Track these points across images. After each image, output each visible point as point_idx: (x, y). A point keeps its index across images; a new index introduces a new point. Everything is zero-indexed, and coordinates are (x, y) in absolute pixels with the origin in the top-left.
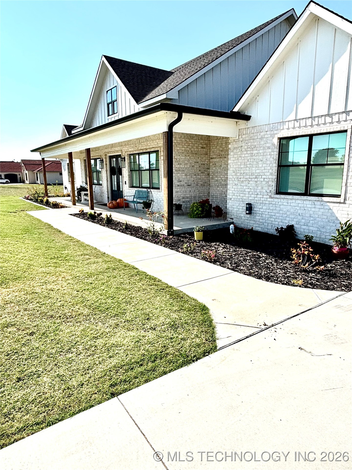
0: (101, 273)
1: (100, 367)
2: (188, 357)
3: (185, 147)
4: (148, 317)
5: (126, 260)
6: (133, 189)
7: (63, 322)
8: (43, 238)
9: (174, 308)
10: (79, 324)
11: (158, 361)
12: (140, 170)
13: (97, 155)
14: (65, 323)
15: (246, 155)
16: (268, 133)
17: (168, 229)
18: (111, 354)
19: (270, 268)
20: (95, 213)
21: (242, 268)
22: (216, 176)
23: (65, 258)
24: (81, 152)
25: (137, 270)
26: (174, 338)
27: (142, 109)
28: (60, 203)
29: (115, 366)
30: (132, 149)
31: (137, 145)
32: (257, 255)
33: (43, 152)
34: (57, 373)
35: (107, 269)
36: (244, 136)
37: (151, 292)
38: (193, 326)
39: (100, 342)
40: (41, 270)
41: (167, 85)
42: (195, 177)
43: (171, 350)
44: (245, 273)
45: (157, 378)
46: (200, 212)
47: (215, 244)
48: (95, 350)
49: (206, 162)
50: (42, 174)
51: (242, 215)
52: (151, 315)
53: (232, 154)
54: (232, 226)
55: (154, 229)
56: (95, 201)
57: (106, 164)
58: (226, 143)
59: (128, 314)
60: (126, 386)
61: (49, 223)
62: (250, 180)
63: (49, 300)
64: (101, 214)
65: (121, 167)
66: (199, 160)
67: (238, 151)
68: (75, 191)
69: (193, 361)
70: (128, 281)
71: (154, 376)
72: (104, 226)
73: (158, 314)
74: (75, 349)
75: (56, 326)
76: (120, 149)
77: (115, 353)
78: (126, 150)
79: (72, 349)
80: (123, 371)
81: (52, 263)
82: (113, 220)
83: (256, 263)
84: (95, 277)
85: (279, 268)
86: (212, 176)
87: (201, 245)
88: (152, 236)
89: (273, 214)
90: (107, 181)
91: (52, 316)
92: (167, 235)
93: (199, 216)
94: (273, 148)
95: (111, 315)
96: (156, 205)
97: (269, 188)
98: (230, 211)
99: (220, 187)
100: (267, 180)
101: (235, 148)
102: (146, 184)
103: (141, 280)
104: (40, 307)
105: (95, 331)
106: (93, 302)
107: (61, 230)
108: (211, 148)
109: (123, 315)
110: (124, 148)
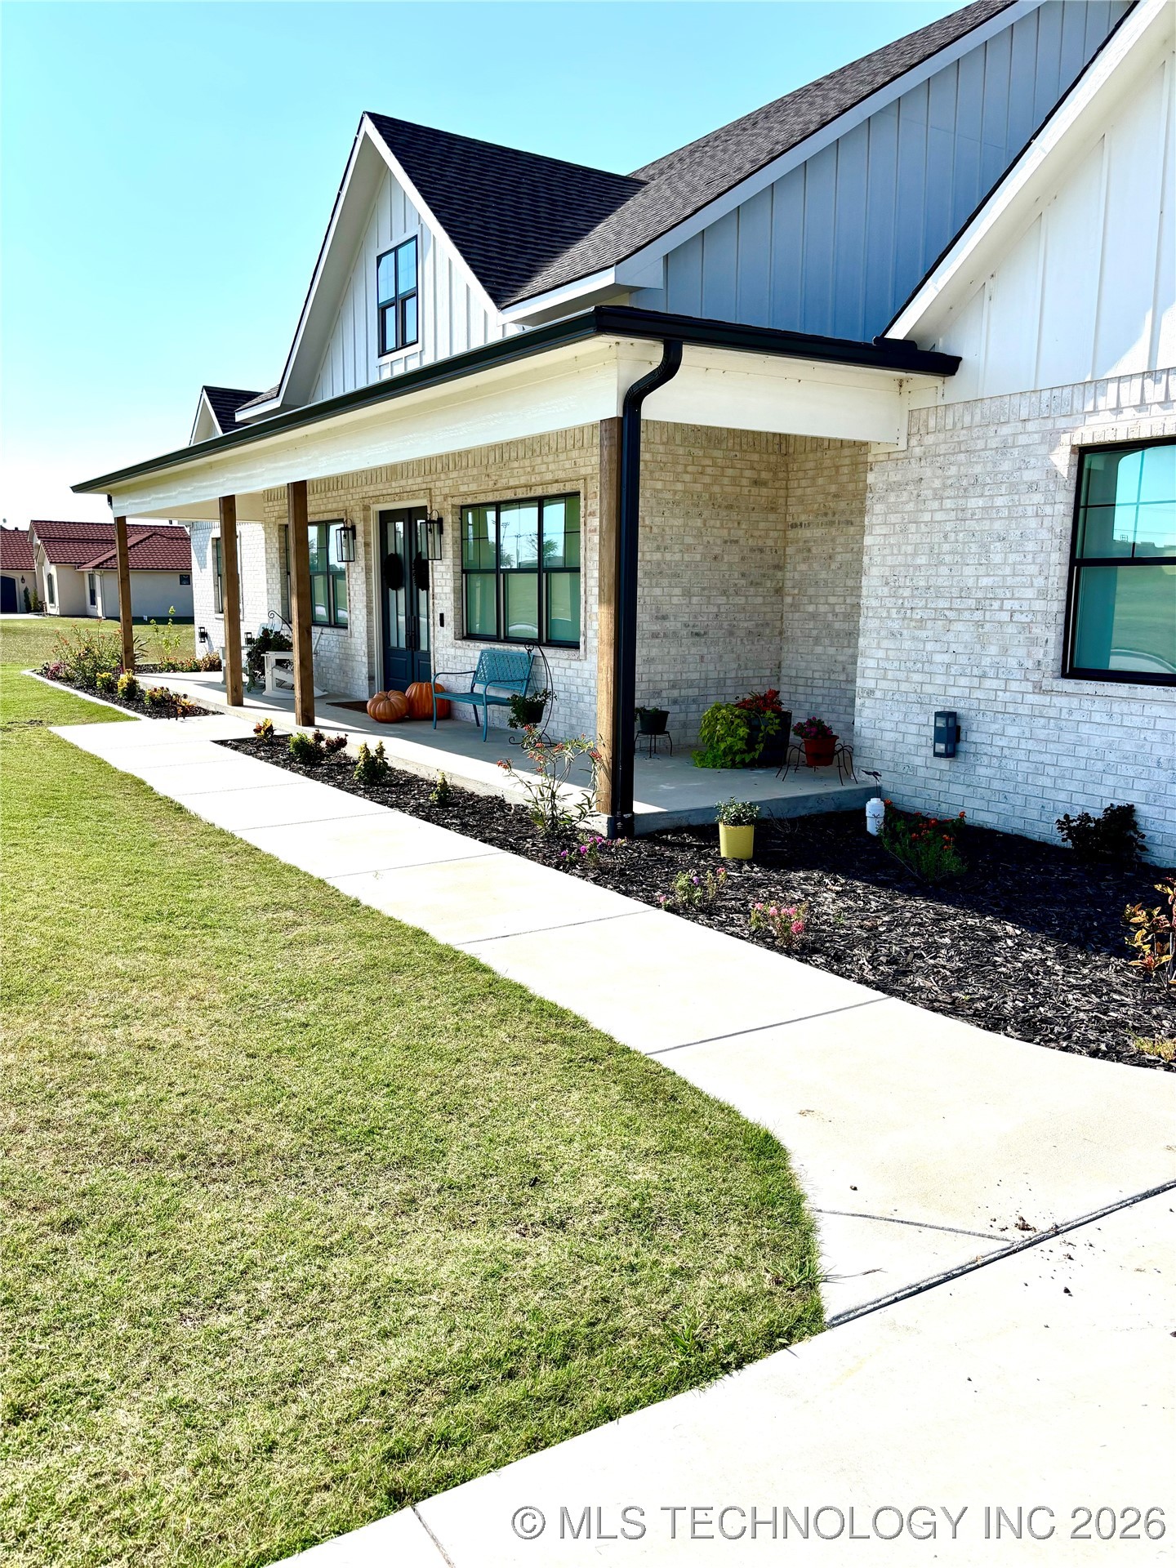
0: (341, 986)
1: (345, 1375)
2: (702, 1349)
3: (687, 478)
4: (533, 1175)
5: (444, 934)
6: (471, 644)
7: (195, 1182)
8: (115, 836)
9: (641, 1140)
10: (257, 1191)
11: (579, 1361)
12: (499, 571)
13: (330, 507)
14: (203, 1185)
15: (939, 516)
16: (1030, 426)
17: (613, 812)
18: (386, 1323)
19: (1034, 984)
20: (319, 737)
21: (919, 981)
22: (811, 596)
23: (200, 918)
24: (269, 495)
25: (487, 976)
26: (643, 1266)
27: (514, 331)
28: (181, 693)
29: (403, 1375)
30: (473, 487)
31: (491, 471)
32: (985, 930)
33: (121, 492)
34: (170, 1394)
35: (366, 968)
36: (929, 440)
37: (546, 1070)
38: (720, 1221)
39: (341, 1268)
40: (105, 964)
41: (618, 234)
42: (722, 600)
43: (630, 1318)
44: (932, 1001)
45: (575, 1434)
46: (740, 745)
47: (805, 879)
48: (322, 1302)
49: (770, 542)
50: (114, 581)
51: (918, 761)
52: (547, 1167)
53: (879, 508)
54: (874, 806)
55: (554, 807)
56: (317, 692)
57: (367, 545)
58: (855, 464)
59: (452, 1158)
60: (448, 1464)
61: (139, 775)
62: (950, 614)
63: (140, 1089)
64: (342, 743)
65: (424, 557)
66: (741, 532)
67: (904, 499)
68: (240, 648)
69: (726, 1368)
70: (451, 1021)
71: (565, 1424)
72: (353, 791)
73: (577, 1165)
74: (242, 1297)
75: (165, 1197)
76: (424, 486)
77: (405, 1319)
78: (446, 491)
79: (232, 1295)
80: (437, 1398)
81: (151, 939)
82: (390, 769)
83: (979, 962)
84: (320, 1000)
85: (1075, 987)
86: (794, 596)
87: (748, 879)
88: (548, 835)
89: (1047, 758)
90: (369, 613)
91: (149, 1155)
92: (605, 835)
93: (738, 759)
94: (1052, 487)
95: (383, 1159)
96: (562, 711)
97: (1034, 650)
98: (868, 743)
99: (827, 641)
100: (1023, 618)
101: (890, 488)
102: (524, 626)
103: (503, 1017)
104: (104, 1116)
105: (323, 1222)
106: (313, 1104)
107: (187, 804)
108: (793, 484)
109: (435, 1164)
110: (439, 479)
